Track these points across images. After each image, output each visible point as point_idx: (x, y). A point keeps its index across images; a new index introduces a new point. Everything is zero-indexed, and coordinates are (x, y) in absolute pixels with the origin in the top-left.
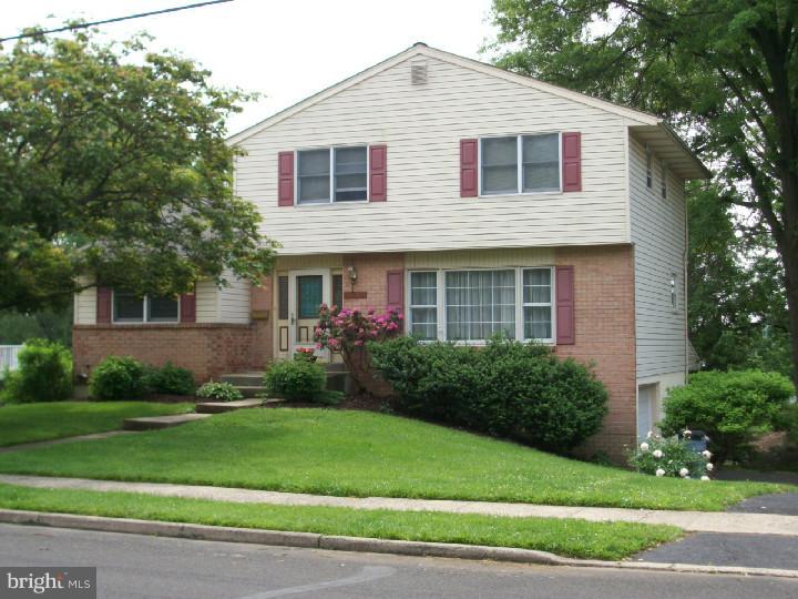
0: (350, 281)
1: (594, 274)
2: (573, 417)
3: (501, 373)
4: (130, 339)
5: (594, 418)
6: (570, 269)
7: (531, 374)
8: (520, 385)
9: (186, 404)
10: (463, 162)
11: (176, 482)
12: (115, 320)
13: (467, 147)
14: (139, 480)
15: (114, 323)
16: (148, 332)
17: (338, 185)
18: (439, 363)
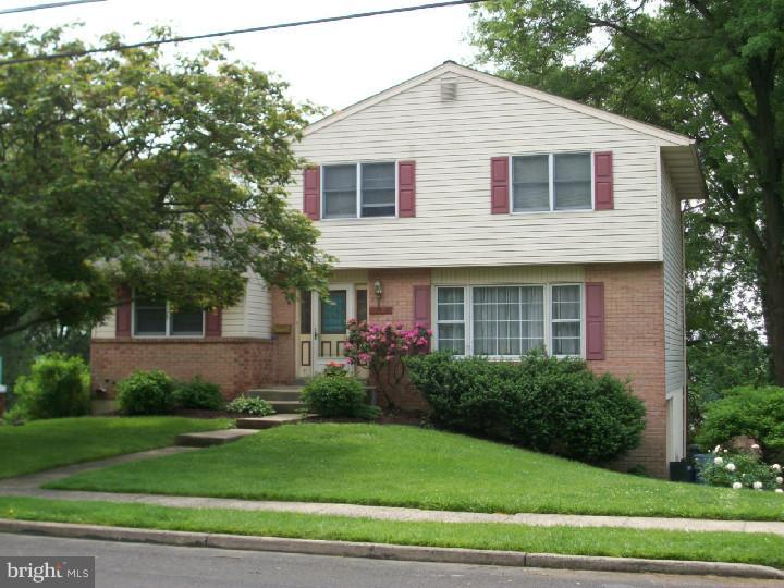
0: (375, 296)
1: (624, 291)
2: (617, 431)
3: (544, 388)
4: (152, 353)
5: (635, 432)
6: (601, 286)
7: (574, 389)
8: (562, 400)
9: (225, 419)
10: (494, 179)
11: (305, 500)
12: (136, 334)
13: (498, 164)
14: (264, 497)
15: (135, 337)
16: (171, 346)
17: (364, 200)
18: (482, 378)
